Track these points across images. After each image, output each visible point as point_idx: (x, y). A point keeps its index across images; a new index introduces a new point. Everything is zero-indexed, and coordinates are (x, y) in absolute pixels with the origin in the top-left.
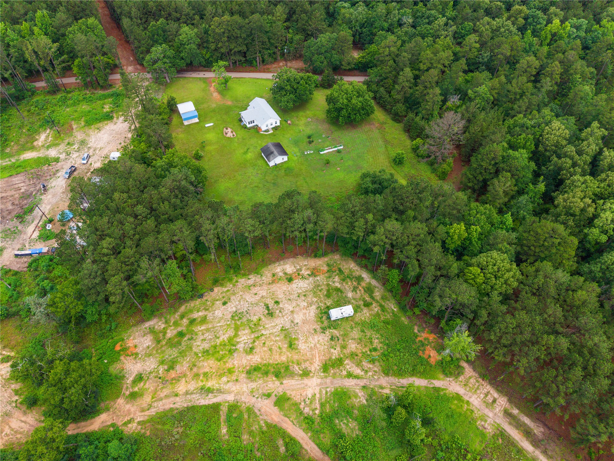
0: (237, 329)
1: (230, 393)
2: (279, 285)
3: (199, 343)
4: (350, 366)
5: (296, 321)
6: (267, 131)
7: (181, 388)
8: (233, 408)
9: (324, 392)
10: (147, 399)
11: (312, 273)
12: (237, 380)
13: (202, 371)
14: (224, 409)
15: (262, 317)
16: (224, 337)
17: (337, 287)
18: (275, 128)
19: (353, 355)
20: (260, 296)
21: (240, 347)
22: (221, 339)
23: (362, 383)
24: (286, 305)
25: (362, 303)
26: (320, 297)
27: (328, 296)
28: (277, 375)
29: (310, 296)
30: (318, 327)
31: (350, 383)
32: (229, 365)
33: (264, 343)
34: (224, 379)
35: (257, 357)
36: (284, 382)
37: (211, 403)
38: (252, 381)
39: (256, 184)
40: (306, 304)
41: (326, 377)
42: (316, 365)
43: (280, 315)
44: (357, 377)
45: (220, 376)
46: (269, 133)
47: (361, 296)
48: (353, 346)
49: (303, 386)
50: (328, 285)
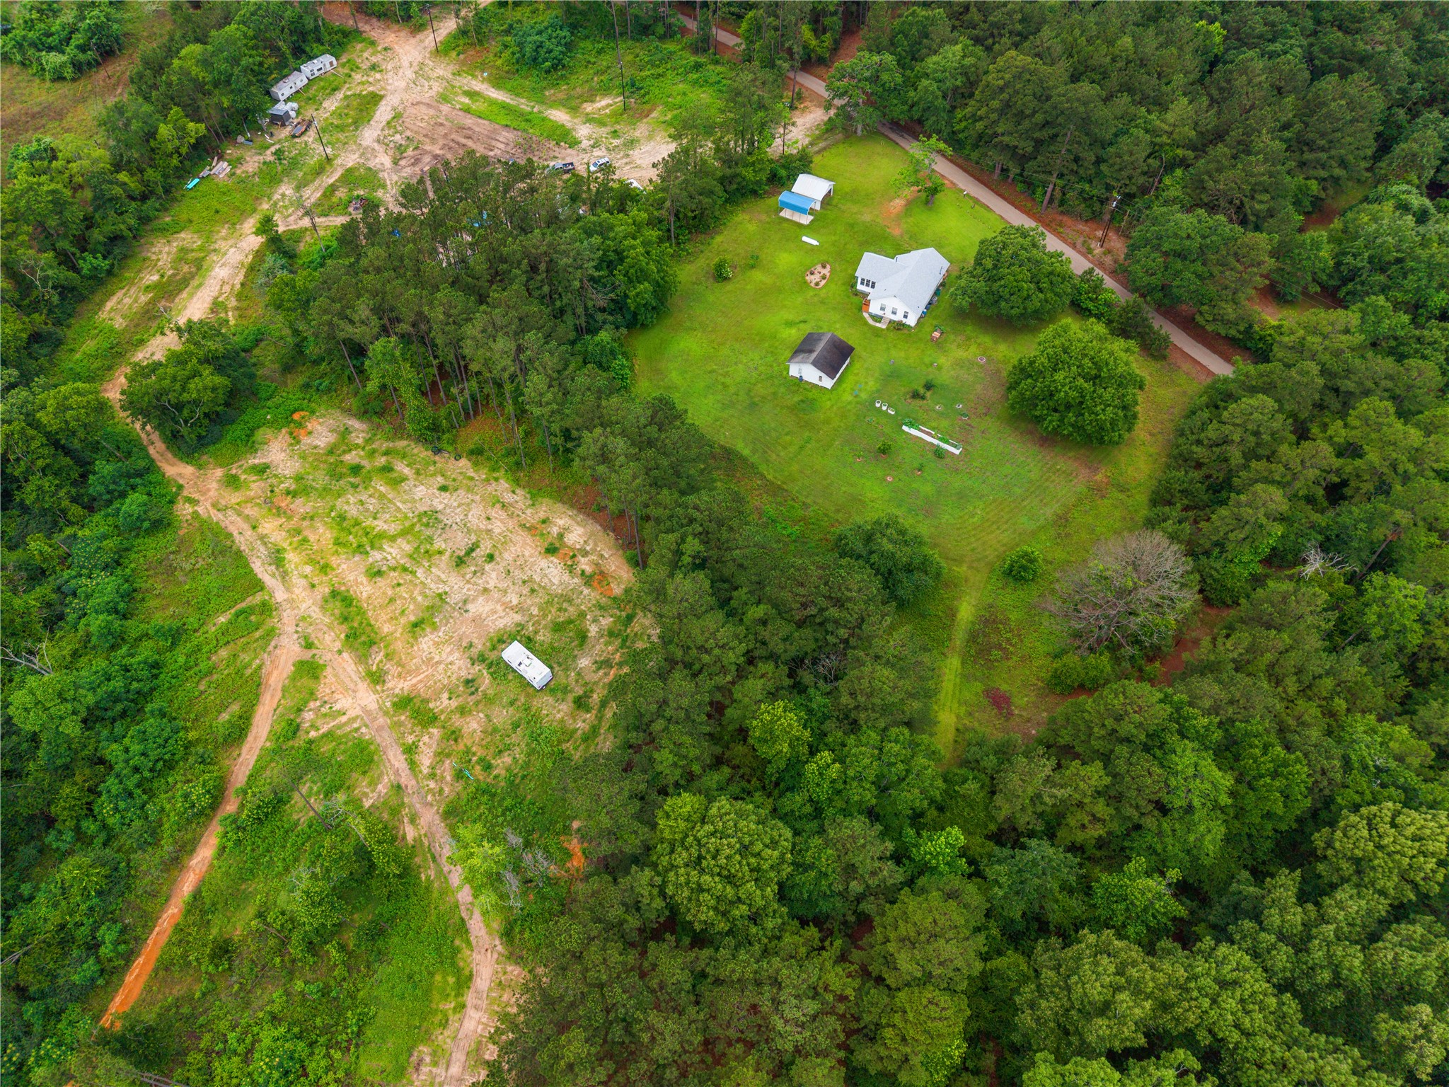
0: (405, 533)
1: (288, 590)
2: (529, 540)
3: (352, 500)
4: (429, 742)
5: (470, 606)
6: (878, 319)
7: (270, 526)
8: (266, 609)
9: (355, 725)
10: (234, 498)
11: (591, 577)
12: (313, 586)
13: (306, 533)
14: (257, 599)
15: (448, 554)
16: (380, 525)
17: (588, 631)
18: (899, 327)
19: (455, 736)
20: (490, 527)
21: (376, 556)
22: (376, 523)
23: (406, 779)
24: (494, 575)
25: (579, 691)
26: (545, 616)
27: (558, 628)
28: (351, 637)
29: (537, 600)
30: (479, 646)
31: (396, 759)
32: (334, 561)
33: (399, 585)
34: (308, 569)
35: (368, 588)
36: (345, 655)
37: (260, 576)
38: (322, 607)
39: (728, 381)
40: (515, 602)
41: (386, 713)
42: (399, 686)
43: (468, 577)
44: (413, 765)
45: (310, 561)
46: (878, 325)
47: (596, 683)
48: (473, 726)
49: (352, 686)
50: (582, 615)
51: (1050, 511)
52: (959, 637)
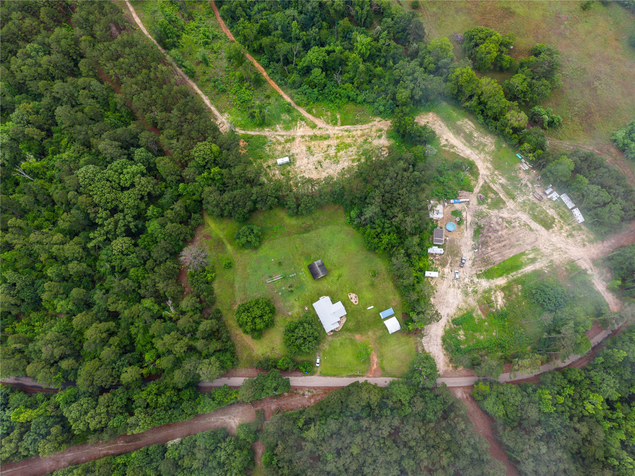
0: (336, 156)
1: (338, 130)
2: (315, 178)
3: (354, 150)
4: (282, 140)
5: (307, 159)
7: (359, 133)
8: (335, 124)
9: (295, 130)
10: (374, 129)
12: (334, 134)
13: (351, 138)
14: (339, 122)
15: (324, 161)
16: (342, 153)
19: (280, 144)
20: (325, 172)
21: (334, 148)
22: (344, 152)
23: (277, 133)
24: (311, 167)
25: (272, 168)
26: (293, 171)
27: (289, 172)
28: (316, 136)
29: (298, 171)
30: (296, 156)
31: (283, 133)
32: (338, 141)
33: (322, 149)
34: (340, 135)
35: (326, 143)
36: (313, 134)
37: (345, 126)
38: (328, 134)
39: (331, 247)
40: (301, 167)
41: (294, 135)
42: (297, 140)
43: (315, 162)
44: (279, 135)
45: (342, 136)
47: (271, 172)
48: (279, 148)
49: (304, 132)
50: (288, 178)
51: (237, 286)
52: (225, 241)
